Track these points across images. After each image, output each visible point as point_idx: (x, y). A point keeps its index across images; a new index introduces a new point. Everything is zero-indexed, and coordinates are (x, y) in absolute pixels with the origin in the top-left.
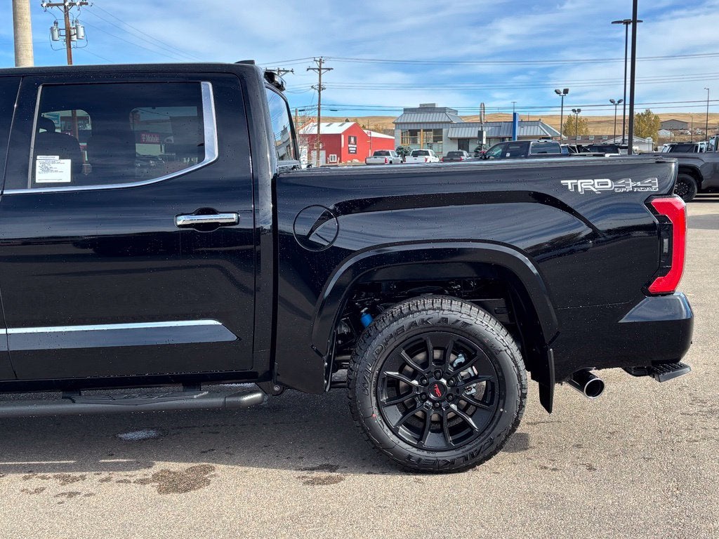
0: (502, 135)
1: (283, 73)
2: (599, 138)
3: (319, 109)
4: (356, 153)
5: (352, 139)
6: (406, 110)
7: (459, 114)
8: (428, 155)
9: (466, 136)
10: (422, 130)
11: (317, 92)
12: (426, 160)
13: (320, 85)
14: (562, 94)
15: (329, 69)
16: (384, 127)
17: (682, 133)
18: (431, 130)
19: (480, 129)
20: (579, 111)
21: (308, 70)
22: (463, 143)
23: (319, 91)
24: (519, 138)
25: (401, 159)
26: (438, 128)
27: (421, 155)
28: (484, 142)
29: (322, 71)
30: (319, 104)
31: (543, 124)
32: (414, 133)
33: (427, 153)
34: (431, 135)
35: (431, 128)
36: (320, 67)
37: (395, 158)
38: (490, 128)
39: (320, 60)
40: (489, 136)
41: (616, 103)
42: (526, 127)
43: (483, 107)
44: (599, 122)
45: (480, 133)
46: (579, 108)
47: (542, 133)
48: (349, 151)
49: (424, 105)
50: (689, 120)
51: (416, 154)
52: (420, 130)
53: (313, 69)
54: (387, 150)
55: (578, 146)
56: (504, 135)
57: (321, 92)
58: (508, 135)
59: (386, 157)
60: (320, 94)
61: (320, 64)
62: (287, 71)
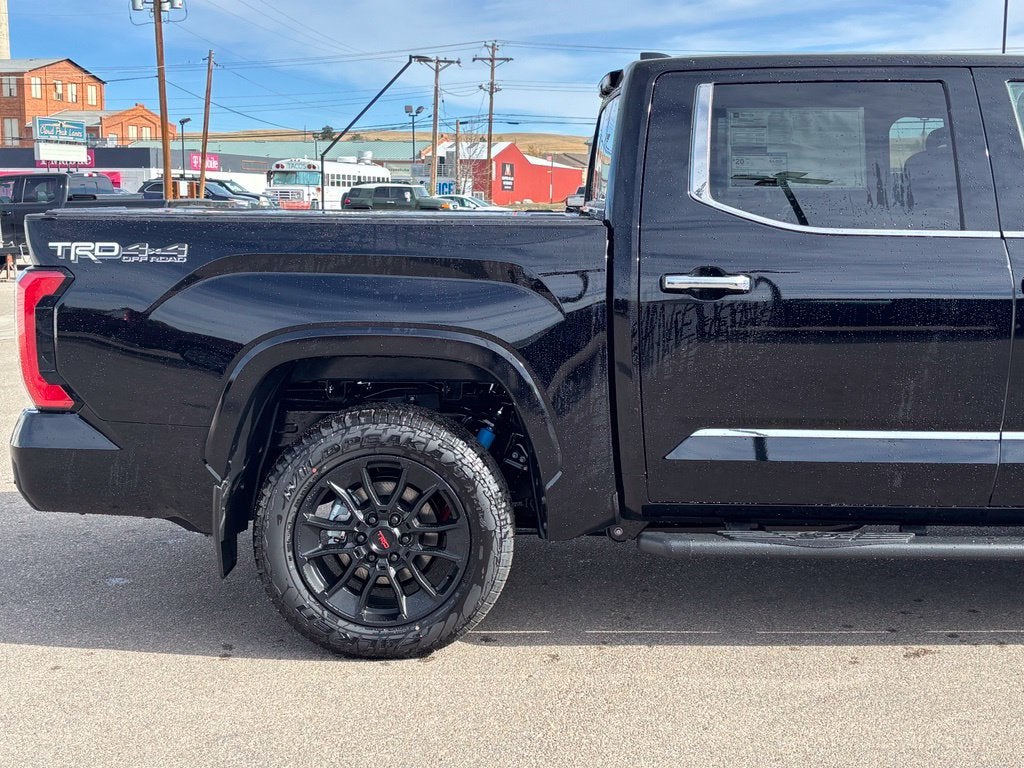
1: (443, 64)
3: (490, 122)
4: (512, 189)
5: (508, 168)
11: (487, 93)
13: (492, 84)
15: (508, 60)
21: (474, 60)
23: (491, 94)
29: (496, 62)
30: (491, 114)
36: (493, 55)
39: (494, 45)
48: (503, 186)
53: (482, 59)
57: (494, 95)
60: (491, 98)
61: (493, 52)
62: (451, 62)
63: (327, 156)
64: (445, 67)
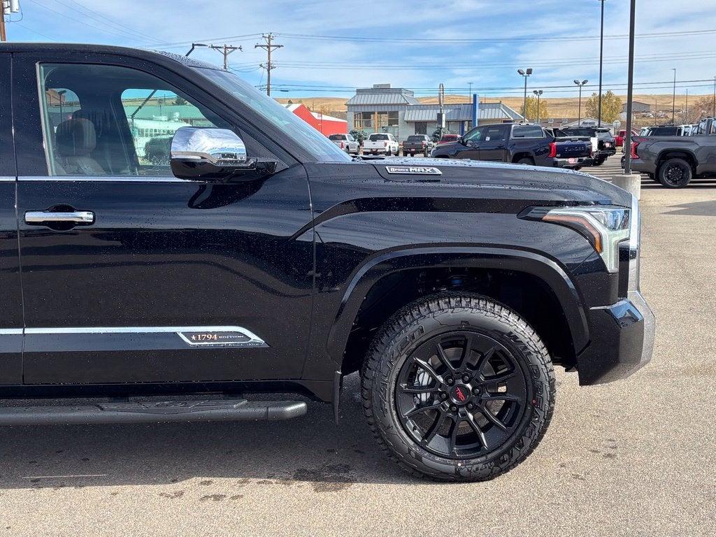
0: (461, 118)
1: (230, 50)
2: (559, 121)
3: (268, 90)
6: (359, 91)
7: (415, 96)
8: (388, 139)
9: (423, 119)
10: (376, 113)
11: (266, 70)
12: (386, 144)
13: (269, 64)
14: (525, 74)
15: (279, 46)
16: (331, 110)
17: (644, 116)
18: (385, 113)
19: (439, 112)
20: (541, 92)
21: (256, 47)
22: (421, 126)
23: (269, 70)
24: (479, 121)
25: (358, 144)
26: (393, 110)
27: (379, 139)
28: (444, 126)
29: (272, 48)
30: (269, 84)
31: (504, 106)
32: (367, 116)
33: (386, 138)
34: (385, 118)
35: (386, 110)
36: (269, 44)
37: (351, 142)
38: (449, 111)
39: (269, 36)
40: (448, 119)
41: (581, 84)
42: (486, 110)
43: (442, 88)
44: (557, 105)
45: (440, 116)
46: (541, 89)
47: (504, 117)
49: (378, 86)
50: (653, 102)
51: (374, 138)
52: (374, 113)
53: (262, 46)
54: (343, 134)
55: (554, 130)
56: (464, 118)
57: (271, 71)
58: (468, 118)
59: (342, 141)
60: (269, 73)
61: (269, 41)
62: (236, 48)
63: (136, 116)
64: (231, 52)
